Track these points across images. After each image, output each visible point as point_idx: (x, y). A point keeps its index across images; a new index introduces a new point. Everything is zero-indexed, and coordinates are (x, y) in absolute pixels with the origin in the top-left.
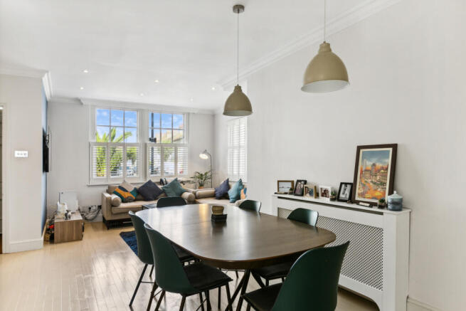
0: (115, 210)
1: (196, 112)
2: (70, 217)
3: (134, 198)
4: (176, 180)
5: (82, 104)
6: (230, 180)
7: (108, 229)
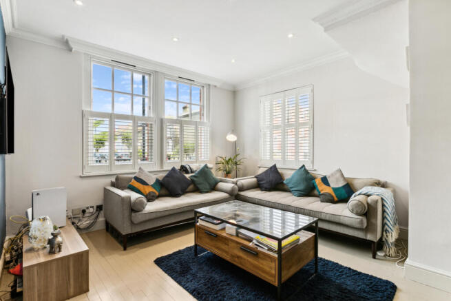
0: (138, 217)
1: (218, 85)
2: (60, 247)
3: (157, 193)
4: (206, 166)
5: (70, 50)
6: (278, 166)
7: (125, 249)
